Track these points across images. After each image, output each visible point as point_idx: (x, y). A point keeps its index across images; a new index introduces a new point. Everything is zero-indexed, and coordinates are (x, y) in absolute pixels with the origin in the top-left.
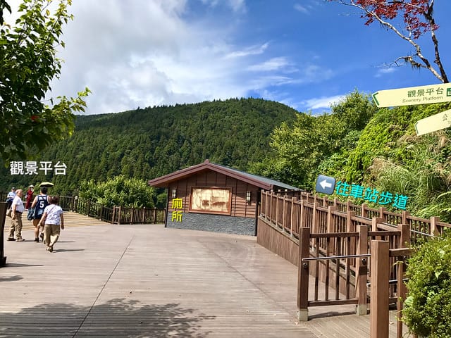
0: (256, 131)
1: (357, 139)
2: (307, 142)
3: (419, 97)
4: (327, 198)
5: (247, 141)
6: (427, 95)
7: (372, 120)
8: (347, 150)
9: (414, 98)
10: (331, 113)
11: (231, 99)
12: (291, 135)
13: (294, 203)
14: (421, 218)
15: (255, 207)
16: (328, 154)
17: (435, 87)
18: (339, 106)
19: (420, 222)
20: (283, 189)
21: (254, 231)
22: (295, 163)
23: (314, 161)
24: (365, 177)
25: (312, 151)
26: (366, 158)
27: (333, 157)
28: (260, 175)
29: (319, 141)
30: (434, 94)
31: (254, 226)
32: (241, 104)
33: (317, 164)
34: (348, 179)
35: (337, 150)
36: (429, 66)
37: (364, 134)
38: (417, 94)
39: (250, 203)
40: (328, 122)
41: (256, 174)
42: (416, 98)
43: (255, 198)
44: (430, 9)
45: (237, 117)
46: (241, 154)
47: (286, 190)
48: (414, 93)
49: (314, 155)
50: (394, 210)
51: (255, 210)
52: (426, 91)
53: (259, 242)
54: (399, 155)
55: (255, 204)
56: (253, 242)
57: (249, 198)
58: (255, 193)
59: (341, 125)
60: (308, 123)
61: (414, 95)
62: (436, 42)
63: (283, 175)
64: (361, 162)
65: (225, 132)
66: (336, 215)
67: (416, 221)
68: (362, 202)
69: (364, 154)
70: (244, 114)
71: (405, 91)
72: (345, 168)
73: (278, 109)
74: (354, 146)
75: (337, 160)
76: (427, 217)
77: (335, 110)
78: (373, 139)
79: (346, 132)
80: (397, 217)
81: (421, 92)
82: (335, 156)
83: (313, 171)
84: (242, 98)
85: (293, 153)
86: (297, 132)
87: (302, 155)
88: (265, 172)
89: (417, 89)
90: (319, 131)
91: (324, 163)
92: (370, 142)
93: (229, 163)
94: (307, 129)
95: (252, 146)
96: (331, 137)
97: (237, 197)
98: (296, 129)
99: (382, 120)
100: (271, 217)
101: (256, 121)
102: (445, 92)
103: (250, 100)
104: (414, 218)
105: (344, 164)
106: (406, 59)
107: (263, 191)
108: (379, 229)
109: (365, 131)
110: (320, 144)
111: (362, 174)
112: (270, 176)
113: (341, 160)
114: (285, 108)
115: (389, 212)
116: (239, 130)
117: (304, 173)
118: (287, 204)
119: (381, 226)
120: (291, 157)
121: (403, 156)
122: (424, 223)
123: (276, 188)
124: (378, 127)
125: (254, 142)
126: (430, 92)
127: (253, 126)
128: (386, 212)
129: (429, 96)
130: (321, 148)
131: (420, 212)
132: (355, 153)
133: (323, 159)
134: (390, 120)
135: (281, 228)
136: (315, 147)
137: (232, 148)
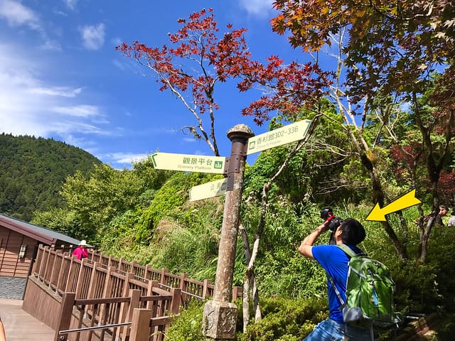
0: (52, 175)
1: (152, 199)
2: (102, 196)
3: (192, 165)
4: (113, 257)
5: (38, 186)
6: (198, 164)
7: (169, 182)
8: (141, 208)
9: (188, 165)
10: (132, 169)
11: (26, 136)
12: (86, 185)
13: (74, 262)
14: (197, 281)
15: (29, 265)
16: (122, 210)
17: (207, 158)
18: (140, 164)
19: (195, 285)
20: (67, 244)
21: (22, 294)
22: (86, 216)
23: (106, 217)
24: (154, 237)
25: (106, 205)
26: (157, 218)
27: (126, 214)
28: (45, 226)
29: (114, 195)
30: (204, 165)
31: (24, 289)
32: (37, 144)
33: (108, 220)
34: (138, 237)
35: (132, 207)
36: (207, 139)
37: (159, 194)
38: (190, 162)
39: (22, 259)
40: (126, 178)
41: (39, 225)
42: (190, 165)
43: (31, 254)
44: (211, 89)
45: (30, 157)
46: (27, 199)
47: (71, 246)
48: (188, 159)
49: (107, 210)
50: (175, 271)
51: (28, 268)
52: (198, 160)
53: (24, 307)
54: (187, 218)
55: (29, 261)
56: (17, 307)
57: (22, 254)
58: (32, 247)
59: (139, 182)
60: (105, 176)
61: (188, 162)
62: (213, 119)
63: (71, 228)
64: (152, 222)
65: (11, 172)
66: (114, 277)
67: (192, 283)
68: (148, 262)
69: (156, 214)
70: (40, 154)
71: (181, 157)
72: (137, 226)
73: (82, 156)
74: (148, 205)
75: (130, 217)
76: (202, 280)
77: (135, 167)
78: (167, 200)
79: (143, 190)
80: (177, 279)
81: (194, 161)
82: (128, 213)
83: (104, 227)
84: (40, 138)
85: (85, 205)
86: (93, 184)
87: (95, 209)
88: (51, 224)
89: (191, 157)
90: (115, 186)
91: (116, 219)
92: (164, 202)
93: (9, 208)
94: (104, 182)
95: (43, 193)
96: (127, 193)
97: (7, 252)
98: (92, 180)
99: (176, 183)
100: (45, 277)
101: (53, 165)
102: (213, 164)
103: (49, 141)
104: (191, 280)
105: (137, 222)
106: (191, 129)
107: (41, 246)
108: (154, 293)
109: (160, 191)
110: (115, 199)
111: (152, 233)
112: (56, 229)
113: (134, 217)
114: (90, 156)
115: (171, 274)
116: (30, 172)
117: (94, 228)
118: (66, 262)
119: (156, 290)
120: (82, 210)
121: (190, 218)
122: (199, 286)
123: (59, 243)
124: (172, 189)
125: (47, 188)
126: (202, 161)
127: (49, 169)
128: (167, 274)
129: (200, 166)
130: (115, 203)
131: (197, 274)
132: (148, 211)
133: (116, 215)
134: (183, 184)
135: (54, 290)
136: (110, 202)
137: (17, 191)
